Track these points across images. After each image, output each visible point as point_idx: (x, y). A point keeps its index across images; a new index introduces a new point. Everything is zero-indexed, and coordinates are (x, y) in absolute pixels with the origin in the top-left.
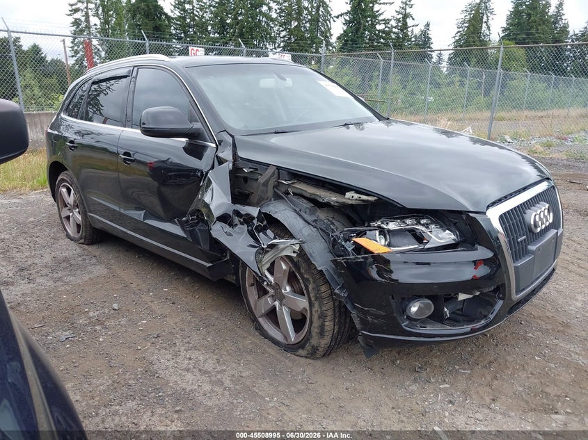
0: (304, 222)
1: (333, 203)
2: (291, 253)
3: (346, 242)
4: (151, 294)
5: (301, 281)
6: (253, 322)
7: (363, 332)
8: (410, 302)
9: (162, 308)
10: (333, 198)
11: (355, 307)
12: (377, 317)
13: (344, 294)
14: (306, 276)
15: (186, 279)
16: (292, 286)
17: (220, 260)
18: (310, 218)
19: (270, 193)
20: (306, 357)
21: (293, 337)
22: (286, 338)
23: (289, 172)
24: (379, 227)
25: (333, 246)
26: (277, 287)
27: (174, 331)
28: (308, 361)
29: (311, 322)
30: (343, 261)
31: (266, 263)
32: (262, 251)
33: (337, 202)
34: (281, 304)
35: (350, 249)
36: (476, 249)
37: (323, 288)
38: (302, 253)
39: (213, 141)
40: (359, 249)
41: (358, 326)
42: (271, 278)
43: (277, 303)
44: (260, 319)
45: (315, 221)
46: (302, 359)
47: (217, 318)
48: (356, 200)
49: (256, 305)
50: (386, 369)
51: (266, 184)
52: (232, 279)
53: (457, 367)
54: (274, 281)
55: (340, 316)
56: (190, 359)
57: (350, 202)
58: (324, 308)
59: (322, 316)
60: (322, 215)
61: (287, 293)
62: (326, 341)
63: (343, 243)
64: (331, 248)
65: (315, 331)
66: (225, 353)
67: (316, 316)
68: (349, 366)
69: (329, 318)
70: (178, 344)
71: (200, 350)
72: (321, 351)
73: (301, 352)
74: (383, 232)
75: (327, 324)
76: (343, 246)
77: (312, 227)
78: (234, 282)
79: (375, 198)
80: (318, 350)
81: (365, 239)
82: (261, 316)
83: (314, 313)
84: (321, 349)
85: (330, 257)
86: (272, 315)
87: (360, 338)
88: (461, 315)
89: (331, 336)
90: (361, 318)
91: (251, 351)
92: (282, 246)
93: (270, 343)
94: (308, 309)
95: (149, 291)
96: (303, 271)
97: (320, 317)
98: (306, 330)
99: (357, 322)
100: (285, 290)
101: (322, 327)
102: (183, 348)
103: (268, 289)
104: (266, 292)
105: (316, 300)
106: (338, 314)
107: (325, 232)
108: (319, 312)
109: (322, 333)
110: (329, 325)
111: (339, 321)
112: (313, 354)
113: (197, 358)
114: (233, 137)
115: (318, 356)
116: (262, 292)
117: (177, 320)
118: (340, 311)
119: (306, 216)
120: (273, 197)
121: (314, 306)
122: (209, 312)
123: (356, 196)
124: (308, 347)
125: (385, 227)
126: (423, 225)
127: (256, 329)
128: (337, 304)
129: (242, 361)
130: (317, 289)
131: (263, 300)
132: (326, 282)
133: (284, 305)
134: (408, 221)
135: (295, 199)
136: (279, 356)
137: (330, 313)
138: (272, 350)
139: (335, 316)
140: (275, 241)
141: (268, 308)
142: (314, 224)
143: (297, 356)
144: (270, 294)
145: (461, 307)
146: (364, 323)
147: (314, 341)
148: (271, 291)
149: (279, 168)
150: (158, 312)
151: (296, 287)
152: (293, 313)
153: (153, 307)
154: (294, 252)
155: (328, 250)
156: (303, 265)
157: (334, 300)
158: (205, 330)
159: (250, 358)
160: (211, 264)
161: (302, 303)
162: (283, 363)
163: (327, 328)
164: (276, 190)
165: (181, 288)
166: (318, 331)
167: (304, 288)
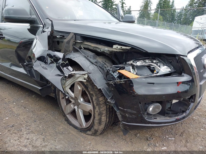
0: (90, 63)
1: (106, 52)
2: (83, 79)
3: (114, 73)
4: (14, 103)
5: (89, 95)
6: (64, 116)
7: (123, 122)
8: (149, 105)
9: (19, 110)
10: (106, 49)
11: (119, 109)
12: (131, 114)
13: (113, 102)
14: (91, 92)
15: (33, 96)
16: (84, 98)
17: (46, 85)
18: (93, 61)
19: (71, 48)
20: (92, 135)
21: (84, 124)
22: (81, 125)
23: (81, 36)
24: (132, 65)
25: (106, 76)
26: (76, 99)
27: (22, 123)
28: (93, 137)
29: (94, 117)
30: (112, 83)
31: (68, 85)
32: (65, 78)
33: (108, 51)
34: (78, 108)
35: (116, 77)
36: (183, 76)
37: (101, 99)
38: (89, 80)
39: (41, 24)
40: (121, 76)
41: (120, 119)
42: (72, 94)
43: (76, 107)
44: (67, 116)
45: (96, 62)
46: (90, 136)
47: (46, 115)
48: (119, 49)
49: (65, 108)
50: (133, 140)
51: (68, 42)
52: (53, 95)
53: (167, 137)
54: (74, 95)
55: (110, 113)
56: (28, 139)
57: (116, 50)
58: (101, 110)
59: (100, 114)
60: (100, 60)
61: (81, 102)
62: (102, 126)
63: (112, 73)
64: (105, 77)
65: (96, 122)
66: (48, 134)
67: (97, 114)
68: (114, 139)
69: (104, 115)
70: (23, 130)
71: (34, 133)
72: (99, 132)
73: (89, 132)
74: (133, 67)
75: (103, 118)
76: (112, 75)
77: (94, 66)
78: (54, 97)
79: (130, 48)
80: (98, 131)
81: (124, 70)
82: (68, 114)
83: (96, 112)
84: (99, 131)
85: (105, 82)
86: (74, 113)
87: (121, 126)
88: (170, 111)
89: (105, 124)
90: (122, 115)
91: (62, 133)
92: (77, 76)
93: (73, 128)
94: (92, 110)
95: (14, 102)
96: (89, 90)
97: (99, 115)
98: (91, 121)
99: (120, 117)
100: (80, 100)
101: (100, 120)
102: (25, 133)
103: (71, 100)
104: (70, 102)
105: (97, 105)
106: (108, 113)
107: (101, 68)
108: (99, 112)
109: (100, 123)
110: (104, 118)
111: (109, 116)
112: (95, 133)
113: (32, 138)
114: (52, 21)
115: (98, 135)
116: (68, 101)
117: (25, 117)
118: (109, 111)
119: (91, 60)
120: (73, 50)
121: (95, 108)
122: (42, 112)
123: (119, 47)
124: (92, 130)
125: (135, 64)
126: (155, 63)
127: (66, 120)
128: (108, 107)
129: (57, 139)
130: (97, 99)
131: (69, 105)
132: (103, 95)
133: (80, 108)
134: (147, 61)
135: (85, 51)
136: (77, 135)
137: (104, 112)
138: (74, 132)
139: (107, 113)
140: (73, 72)
141: (71, 110)
142: (95, 64)
143: (87, 134)
144: (72, 103)
145: (170, 106)
146: (124, 117)
147: (96, 127)
148: (73, 101)
149: (76, 34)
150: (16, 113)
151: (86, 98)
152: (84, 112)
153: (14, 110)
154: (85, 79)
155: (103, 78)
156: (90, 87)
157: (106, 105)
158: (39, 122)
159: (61, 137)
160: (41, 88)
161: (89, 107)
162: (79, 139)
163: (103, 120)
164: (74, 46)
165: (30, 100)
166: (98, 122)
167: (90, 99)
